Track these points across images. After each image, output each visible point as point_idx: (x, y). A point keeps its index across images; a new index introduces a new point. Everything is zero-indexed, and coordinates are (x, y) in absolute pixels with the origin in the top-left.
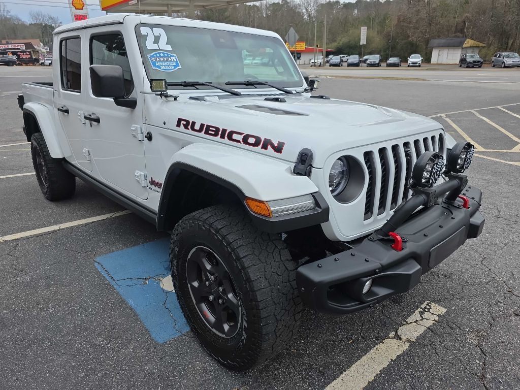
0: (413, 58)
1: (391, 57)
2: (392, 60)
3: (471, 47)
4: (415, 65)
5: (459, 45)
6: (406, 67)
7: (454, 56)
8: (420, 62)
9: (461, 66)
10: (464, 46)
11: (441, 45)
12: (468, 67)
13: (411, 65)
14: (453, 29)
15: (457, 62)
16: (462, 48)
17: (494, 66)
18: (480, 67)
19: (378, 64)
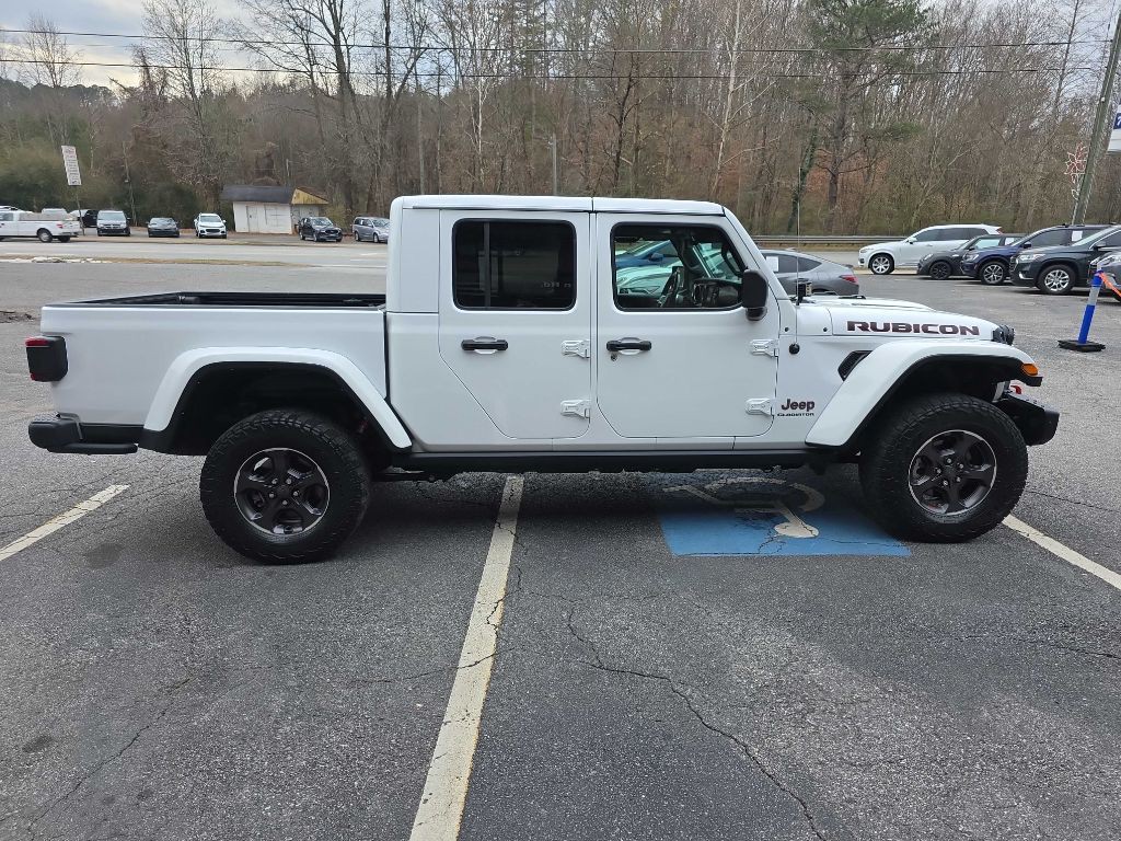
0: (205, 221)
1: (158, 215)
2: (157, 223)
3: (305, 205)
4: (212, 234)
5: (284, 200)
6: (192, 237)
7: (280, 220)
8: (224, 229)
9: (304, 238)
10: (294, 202)
11: (249, 197)
12: (319, 241)
13: (206, 233)
14: (254, 169)
15: (289, 230)
16: (292, 206)
17: (359, 240)
18: (339, 241)
19: (127, 230)
